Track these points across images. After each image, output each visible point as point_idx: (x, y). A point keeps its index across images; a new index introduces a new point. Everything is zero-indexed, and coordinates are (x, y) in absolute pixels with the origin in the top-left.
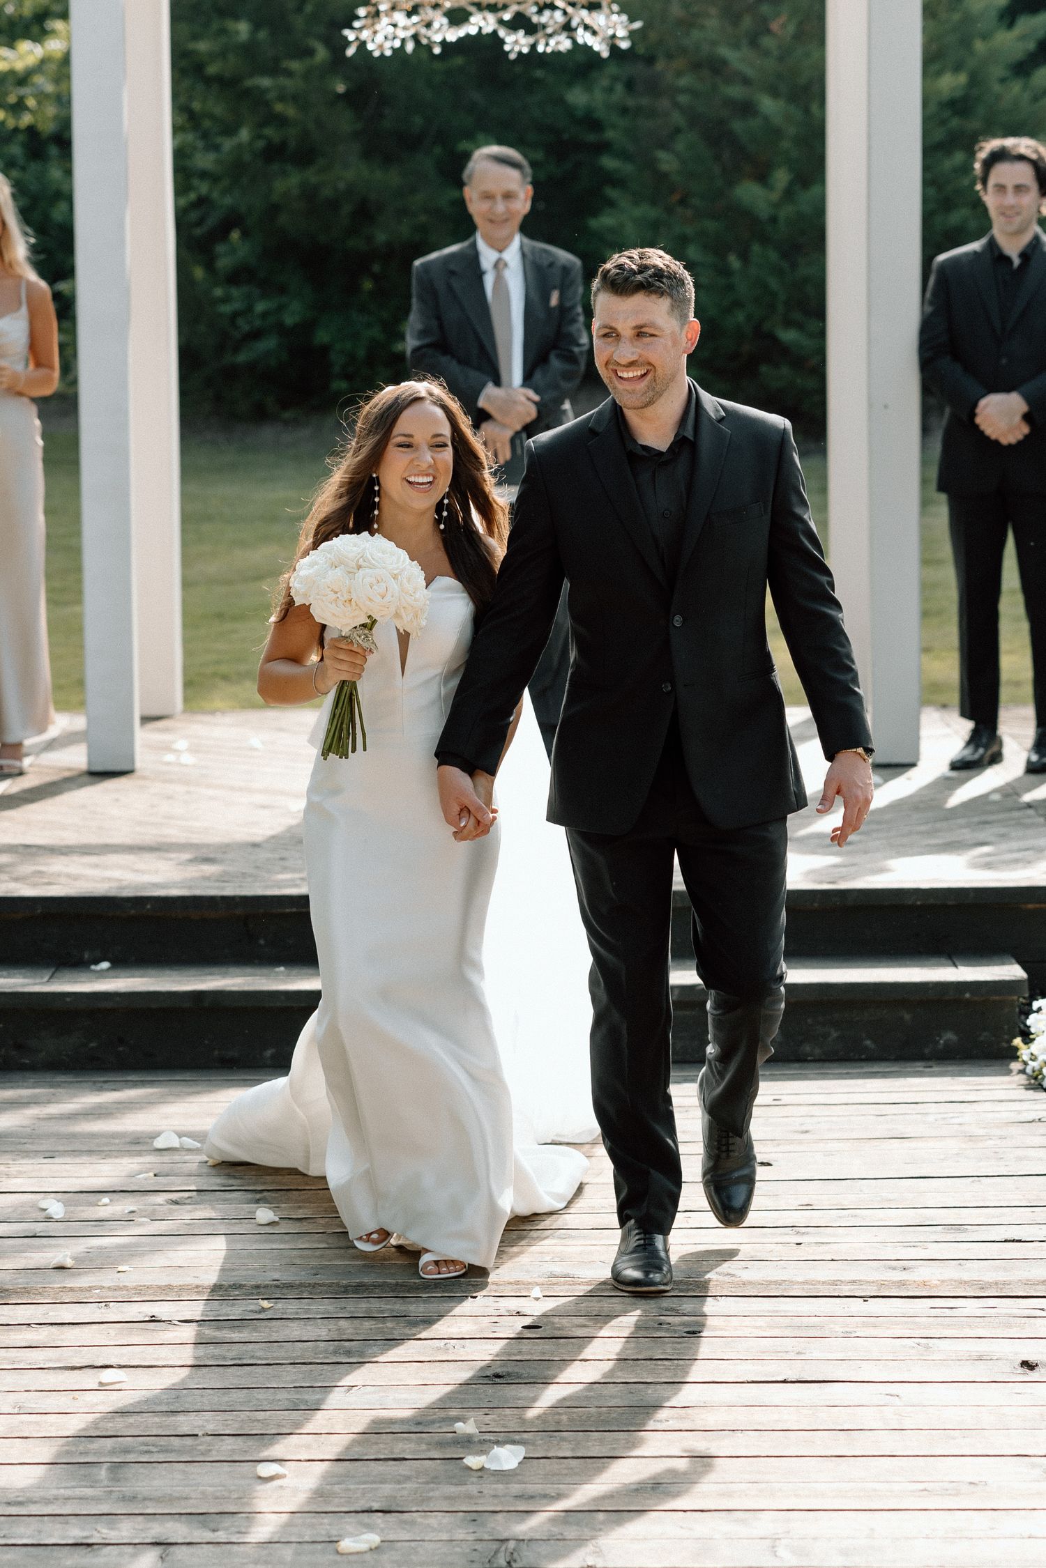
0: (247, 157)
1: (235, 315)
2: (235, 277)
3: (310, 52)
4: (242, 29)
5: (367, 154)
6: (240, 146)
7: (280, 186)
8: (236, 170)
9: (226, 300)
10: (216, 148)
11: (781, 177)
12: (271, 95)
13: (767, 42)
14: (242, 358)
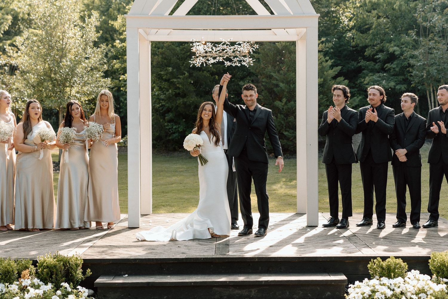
0: (171, 96)
1: (170, 129)
2: (170, 121)
3: (185, 74)
4: (170, 69)
5: (197, 95)
6: (170, 93)
7: (178, 102)
8: (169, 99)
9: (168, 126)
10: (165, 94)
11: (284, 100)
12: (176, 83)
13: (281, 72)
14: (170, 138)
